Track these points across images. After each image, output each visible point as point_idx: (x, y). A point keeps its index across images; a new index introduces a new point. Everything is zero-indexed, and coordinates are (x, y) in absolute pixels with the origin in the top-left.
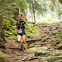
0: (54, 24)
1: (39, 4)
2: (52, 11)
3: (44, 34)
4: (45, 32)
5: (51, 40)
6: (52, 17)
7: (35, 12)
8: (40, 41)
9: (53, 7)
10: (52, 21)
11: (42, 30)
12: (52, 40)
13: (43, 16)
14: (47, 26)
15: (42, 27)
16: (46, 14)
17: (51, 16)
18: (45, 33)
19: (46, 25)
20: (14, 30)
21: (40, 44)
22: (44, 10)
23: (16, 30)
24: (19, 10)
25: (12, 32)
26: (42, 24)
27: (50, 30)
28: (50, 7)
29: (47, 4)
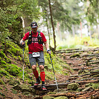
0: (94, 51)
1: (65, 8)
2: (91, 24)
3: (73, 72)
4: (74, 68)
5: (88, 88)
6: (92, 34)
7: (55, 24)
8: (65, 89)
9: (93, 16)
10: (92, 44)
11: (70, 64)
12: (91, 88)
13: (72, 33)
14: (81, 55)
15: (69, 57)
16: (78, 28)
17: (90, 34)
18: (75, 70)
19: (78, 53)
20: (10, 62)
21: (65, 95)
22: (75, 22)
23: (14, 63)
24: (21, 22)
25: (5, 67)
26: (70, 51)
27: (87, 65)
28: (87, 14)
29: (81, 7)
